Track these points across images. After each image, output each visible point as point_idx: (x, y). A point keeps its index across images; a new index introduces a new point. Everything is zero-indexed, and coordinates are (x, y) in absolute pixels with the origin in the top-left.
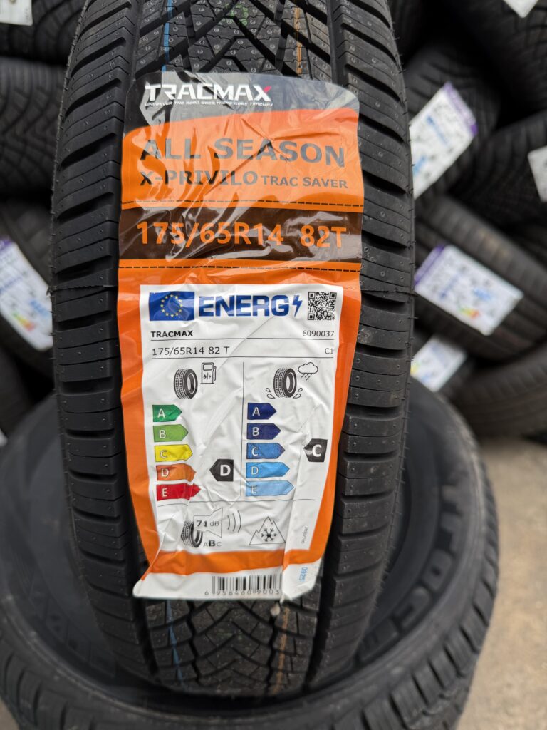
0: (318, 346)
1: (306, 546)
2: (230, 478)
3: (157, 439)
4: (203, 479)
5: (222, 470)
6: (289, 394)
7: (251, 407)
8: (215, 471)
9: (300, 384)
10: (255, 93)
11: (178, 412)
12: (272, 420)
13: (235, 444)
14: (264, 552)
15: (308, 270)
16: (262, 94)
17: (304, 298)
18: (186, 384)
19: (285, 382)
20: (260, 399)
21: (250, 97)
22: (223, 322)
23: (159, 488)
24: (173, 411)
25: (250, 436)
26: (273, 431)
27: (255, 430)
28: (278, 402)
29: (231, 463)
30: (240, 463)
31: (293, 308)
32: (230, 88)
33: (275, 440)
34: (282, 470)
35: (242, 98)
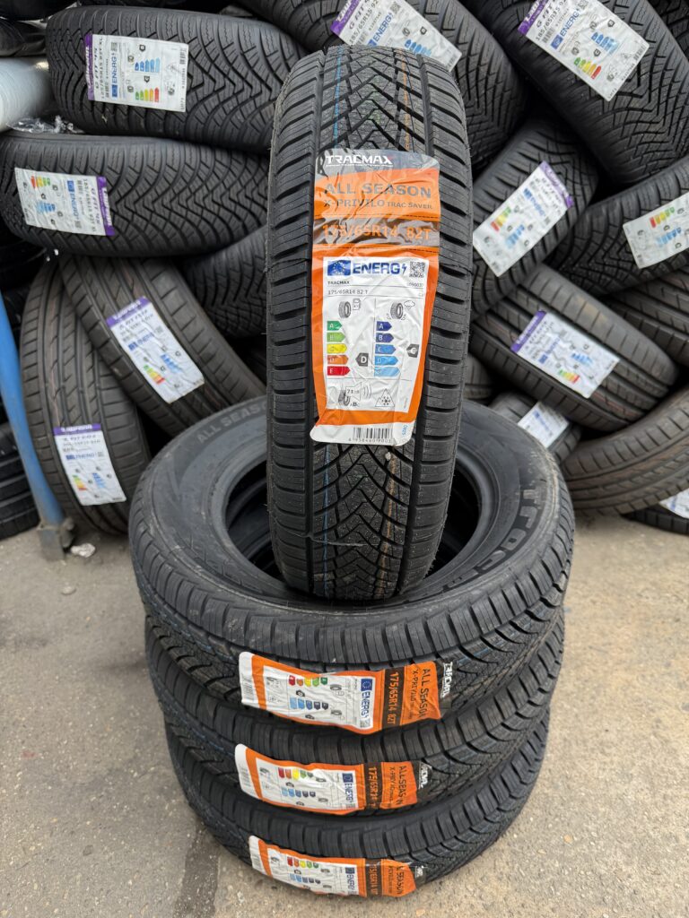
0: (416, 292)
1: (406, 410)
2: (366, 364)
3: (329, 340)
4: (352, 364)
5: (362, 360)
6: (399, 317)
7: (379, 323)
8: (358, 360)
9: (405, 312)
10: (384, 160)
11: (340, 325)
12: (389, 332)
13: (370, 344)
14: (383, 412)
15: (410, 250)
16: (387, 161)
17: (408, 265)
18: (345, 310)
19: (397, 310)
20: (384, 320)
21: (381, 162)
22: (365, 277)
23: (329, 368)
24: (338, 324)
25: (378, 340)
26: (389, 338)
27: (381, 337)
28: (393, 322)
29: (366, 355)
30: (372, 356)
31: (402, 270)
32: (371, 158)
33: (391, 343)
34: (394, 361)
35: (377, 163)
